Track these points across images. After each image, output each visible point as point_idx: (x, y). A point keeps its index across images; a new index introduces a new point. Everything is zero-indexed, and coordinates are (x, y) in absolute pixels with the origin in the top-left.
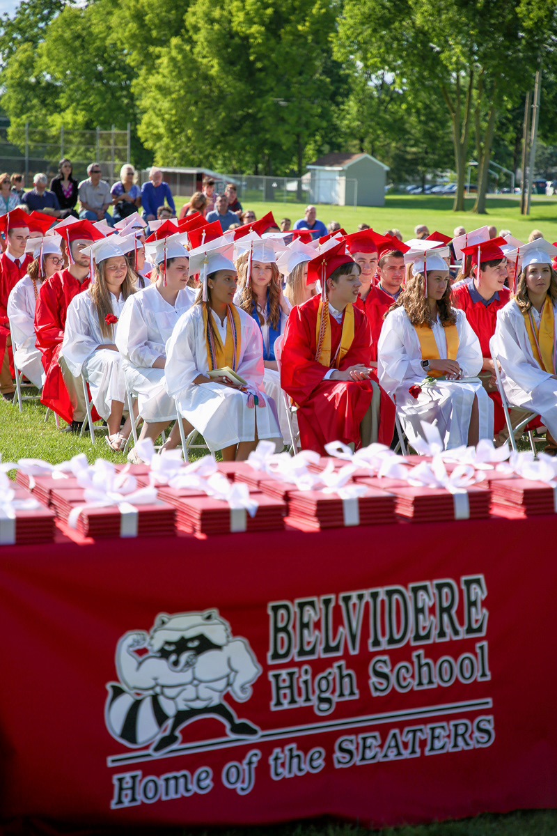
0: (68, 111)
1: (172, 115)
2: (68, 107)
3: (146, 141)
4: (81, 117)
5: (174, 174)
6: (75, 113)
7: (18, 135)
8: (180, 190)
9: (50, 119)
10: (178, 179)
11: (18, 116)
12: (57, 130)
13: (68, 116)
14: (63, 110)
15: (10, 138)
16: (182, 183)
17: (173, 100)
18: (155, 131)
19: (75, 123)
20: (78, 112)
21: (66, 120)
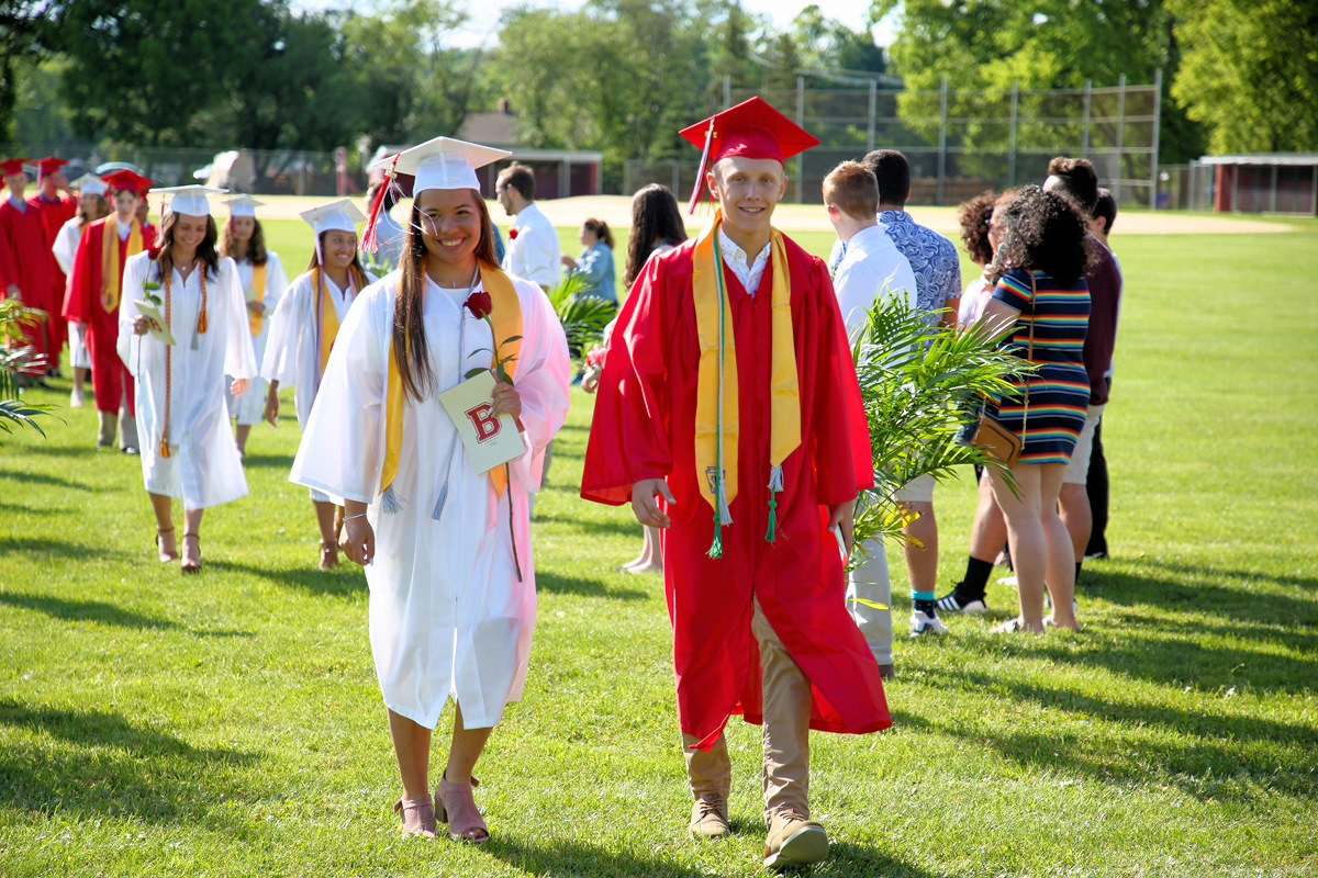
0: (1020, 55)
1: (1257, 49)
2: (1019, 47)
3: (1190, 104)
4: (1047, 66)
5: (1265, 170)
6: (1035, 59)
7: (917, 107)
8: (1278, 200)
9: (985, 71)
10: (1274, 177)
11: (917, 69)
12: (998, 92)
13: (1021, 64)
14: (1010, 54)
15: (902, 113)
16: (1280, 187)
17: (1263, 18)
18: (1215, 84)
19: (1036, 79)
20: (1042, 54)
21: (1017, 73)
